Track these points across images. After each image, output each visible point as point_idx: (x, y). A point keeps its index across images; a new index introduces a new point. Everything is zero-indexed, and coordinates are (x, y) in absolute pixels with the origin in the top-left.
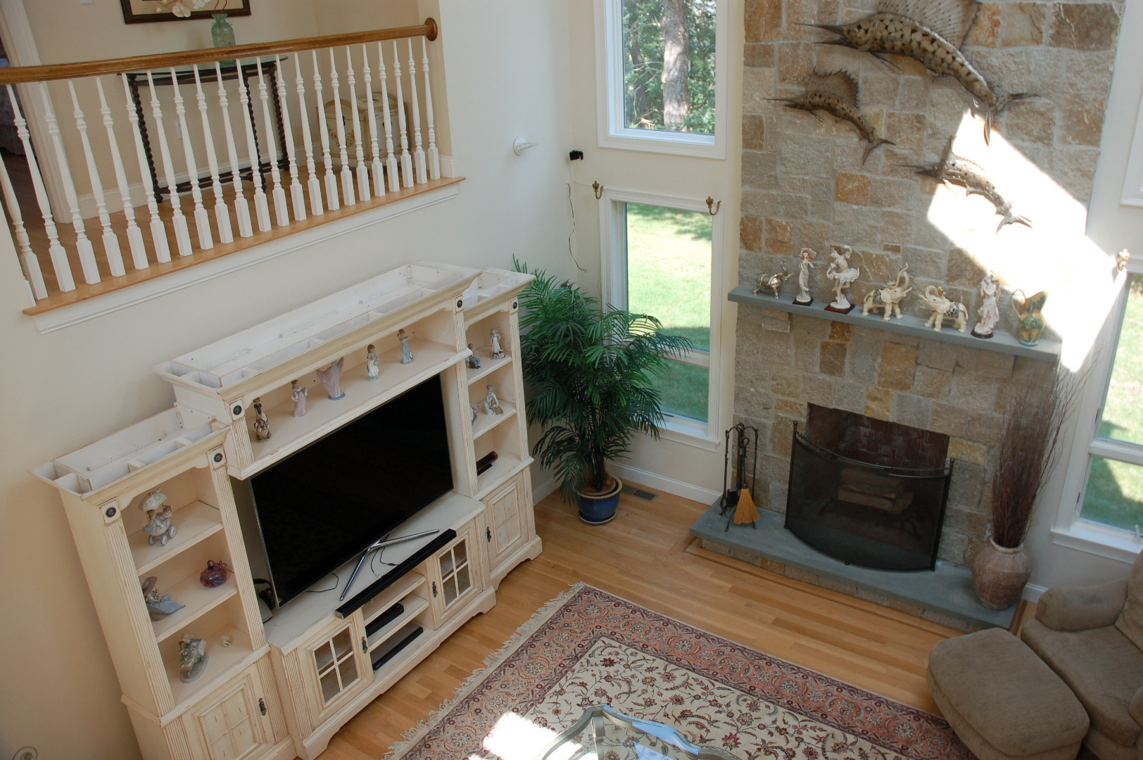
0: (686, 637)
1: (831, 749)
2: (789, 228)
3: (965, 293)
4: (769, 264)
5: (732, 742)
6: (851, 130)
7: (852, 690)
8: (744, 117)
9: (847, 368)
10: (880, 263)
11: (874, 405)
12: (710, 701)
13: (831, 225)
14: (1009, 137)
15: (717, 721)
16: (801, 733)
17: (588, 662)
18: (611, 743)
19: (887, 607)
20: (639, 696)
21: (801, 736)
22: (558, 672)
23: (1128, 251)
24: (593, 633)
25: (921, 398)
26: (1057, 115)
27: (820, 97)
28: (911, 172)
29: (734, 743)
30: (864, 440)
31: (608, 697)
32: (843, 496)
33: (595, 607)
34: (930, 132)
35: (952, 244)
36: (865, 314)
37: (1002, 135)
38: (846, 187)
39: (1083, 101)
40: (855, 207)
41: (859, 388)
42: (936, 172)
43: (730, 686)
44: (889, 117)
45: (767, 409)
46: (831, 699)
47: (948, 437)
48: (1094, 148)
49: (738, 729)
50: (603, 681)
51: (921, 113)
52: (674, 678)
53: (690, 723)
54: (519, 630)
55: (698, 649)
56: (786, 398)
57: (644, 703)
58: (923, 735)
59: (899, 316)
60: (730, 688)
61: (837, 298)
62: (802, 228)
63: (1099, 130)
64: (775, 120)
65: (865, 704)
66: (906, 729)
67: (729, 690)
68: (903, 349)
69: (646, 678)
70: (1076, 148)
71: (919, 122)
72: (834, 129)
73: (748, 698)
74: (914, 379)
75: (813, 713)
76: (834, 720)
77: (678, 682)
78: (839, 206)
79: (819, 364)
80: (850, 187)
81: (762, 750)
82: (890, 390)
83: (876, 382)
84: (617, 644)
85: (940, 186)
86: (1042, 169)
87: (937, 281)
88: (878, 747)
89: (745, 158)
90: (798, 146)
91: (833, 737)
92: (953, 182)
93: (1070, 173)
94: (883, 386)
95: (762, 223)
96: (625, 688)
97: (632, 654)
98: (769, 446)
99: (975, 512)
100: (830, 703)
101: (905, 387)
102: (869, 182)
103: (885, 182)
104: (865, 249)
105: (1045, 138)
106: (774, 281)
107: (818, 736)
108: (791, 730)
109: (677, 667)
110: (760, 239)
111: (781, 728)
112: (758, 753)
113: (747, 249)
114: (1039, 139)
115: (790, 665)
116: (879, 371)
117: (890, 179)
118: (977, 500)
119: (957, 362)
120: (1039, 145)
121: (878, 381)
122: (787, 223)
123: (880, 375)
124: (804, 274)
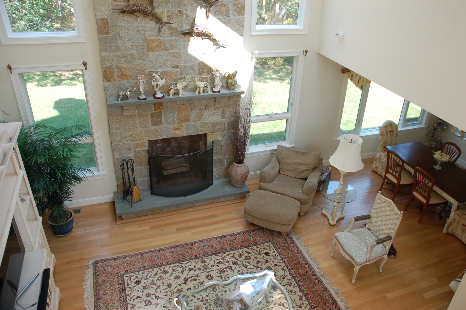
0: (155, 254)
1: (239, 258)
2: (128, 68)
3: (206, 78)
4: (120, 86)
5: (210, 277)
6: (151, 20)
7: (225, 236)
8: (97, 20)
9: (163, 121)
10: (171, 74)
11: (176, 132)
12: (188, 270)
13: (147, 63)
14: (215, 15)
15: (198, 274)
16: (225, 259)
17: (130, 288)
18: (173, 309)
19: (206, 205)
20: (163, 285)
21: (226, 260)
22: (123, 300)
23: (257, 51)
24: (119, 276)
25: (195, 123)
26: (231, 6)
27: (137, 6)
28: (179, 34)
29: (211, 277)
30: (160, 149)
31: (153, 294)
32: (165, 173)
33: (107, 266)
34: (185, 17)
35: (199, 60)
36: (171, 96)
37: (212, 15)
38: (152, 45)
40: (157, 53)
41: (170, 127)
42: (190, 33)
43: (188, 260)
44: (168, 13)
45: (130, 150)
46: (222, 243)
47: (207, 134)
48: (243, 16)
49: (207, 272)
50: (144, 290)
51: (181, 10)
52: (167, 271)
53: (191, 281)
54: (85, 297)
55: (164, 256)
56: (138, 142)
57: (168, 287)
58: (256, 236)
60: (189, 261)
61: (157, 93)
62: (134, 67)
63: (244, 10)
64: (114, 20)
65: (232, 238)
66: (251, 237)
67: (189, 262)
68: (185, 106)
69: (158, 278)
70: (238, 17)
71: (180, 13)
72: (143, 20)
73: (198, 260)
74: (191, 116)
75: (222, 251)
76: (230, 249)
77: (170, 271)
78: (149, 54)
79: (151, 123)
80: (154, 44)
81: (221, 273)
82: (182, 124)
83: (176, 122)
84: (133, 274)
85: (191, 38)
86: (227, 26)
87: (195, 76)
88: (249, 248)
89: (100, 40)
90: (127, 30)
91: (235, 254)
92: (197, 36)
93: (237, 26)
94: (179, 123)
95: (114, 68)
96: (155, 287)
97: (143, 274)
98: (134, 165)
99: (221, 157)
100: (223, 244)
101: (188, 120)
102: (162, 41)
103: (169, 40)
104: (164, 70)
105: (227, 15)
106: (128, 93)
107: (231, 257)
108: (222, 261)
109: (164, 267)
110: (114, 76)
111: (218, 262)
112: (221, 275)
113: (107, 82)
114: (225, 15)
115: (199, 241)
116: (177, 117)
117: (171, 38)
118: (220, 153)
119: (206, 105)
120: (225, 17)
121: (177, 122)
122: (126, 66)
123: (177, 119)
124: (142, 86)
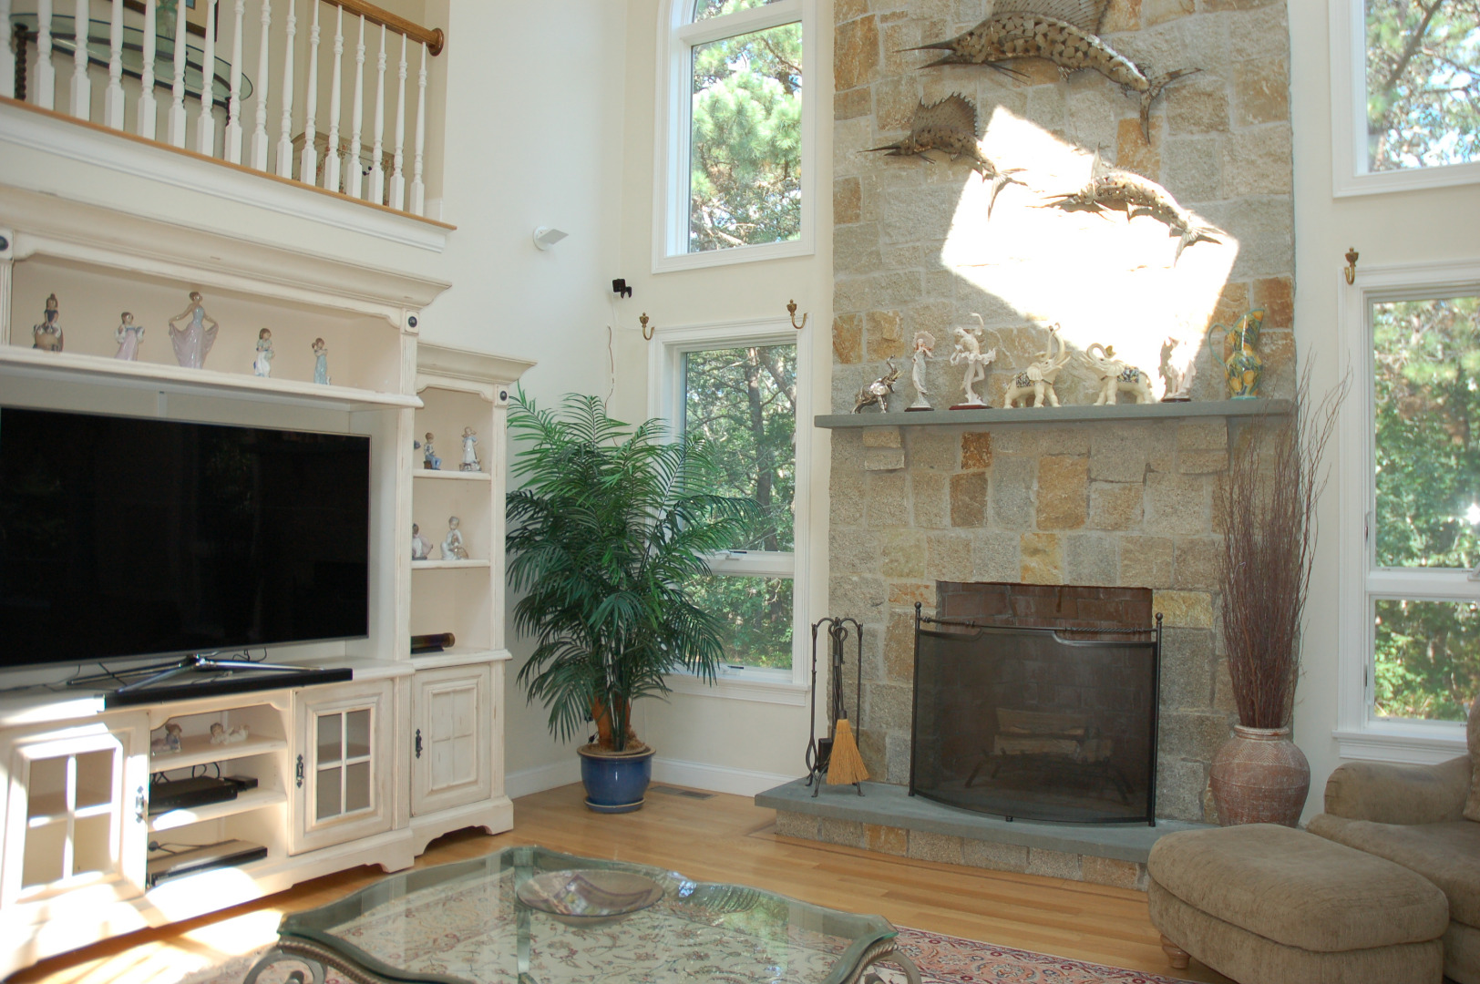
2: (897, 319)
7: (1020, 954)
8: (835, 184)
9: (990, 511)
10: (1023, 340)
11: (1033, 562)
13: (954, 302)
14: (1173, 132)
25: (1102, 534)
26: (1229, 92)
27: (929, 131)
32: (1001, 745)
36: (1008, 406)
39: (1258, 67)
41: (1012, 539)
45: (877, 605)
46: (981, 962)
47: (1151, 591)
48: (1283, 122)
56: (904, 581)
59: (1054, 400)
61: (967, 396)
62: (916, 316)
63: (1286, 100)
64: (874, 179)
68: (1068, 461)
69: (647, 935)
70: (1260, 127)
72: (950, 173)
74: (1088, 506)
79: (949, 513)
82: (1056, 532)
83: (1034, 523)
89: (838, 238)
90: (905, 205)
92: (1109, 204)
93: (1259, 162)
94: (1045, 529)
95: (861, 321)
98: (882, 668)
99: (1208, 714)
101: (1077, 522)
105: (1219, 125)
106: (878, 388)
110: (859, 345)
113: (842, 363)
114: (1212, 127)
116: (1037, 503)
118: (1207, 692)
119: (1148, 465)
120: (1214, 135)
121: (1037, 522)
122: (896, 314)
123: (1039, 511)
124: (919, 366)
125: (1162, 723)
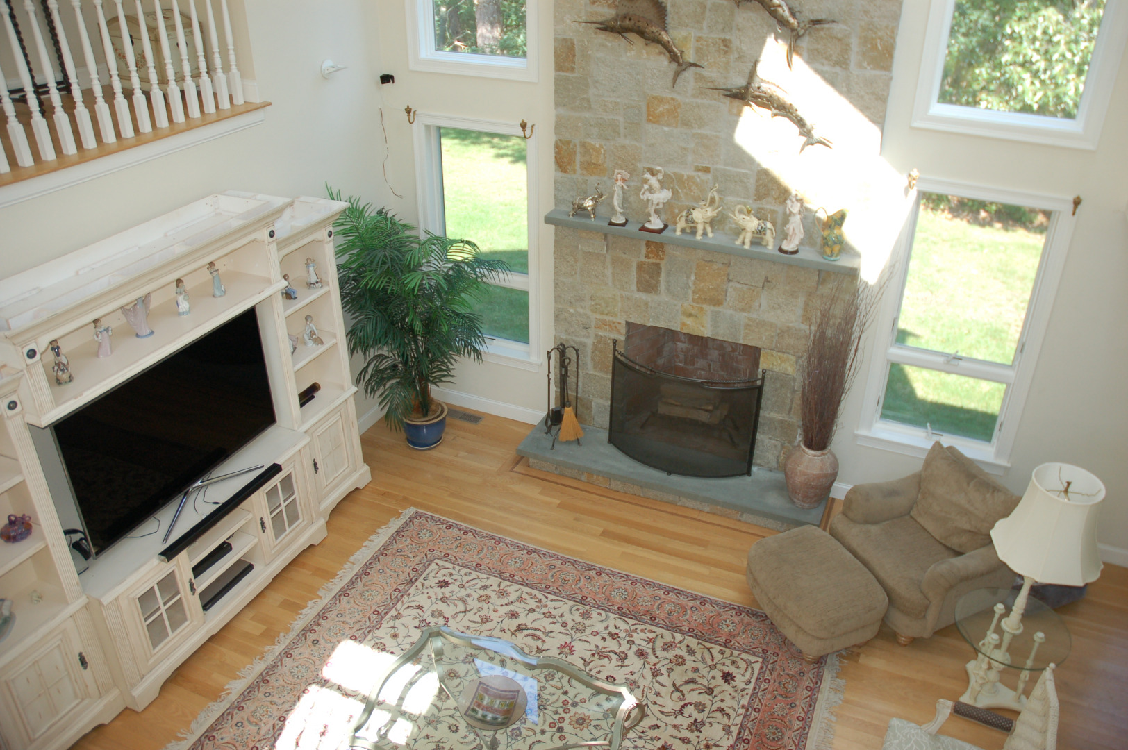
0: (518, 554)
1: (661, 649)
2: (602, 150)
3: (773, 212)
4: (584, 186)
5: (567, 650)
6: (660, 53)
7: (678, 592)
8: (556, 40)
9: (662, 286)
10: (690, 184)
11: (689, 321)
12: (544, 614)
13: (643, 147)
14: (810, 61)
15: (552, 632)
16: (632, 636)
17: (423, 585)
18: (451, 661)
19: (707, 513)
20: (476, 614)
21: (632, 639)
22: (393, 597)
23: (918, 171)
24: (426, 557)
25: (733, 312)
26: (854, 42)
27: (630, 19)
28: (719, 94)
29: (569, 651)
30: (682, 356)
31: (445, 617)
32: (662, 410)
33: (427, 531)
34: (736, 56)
35: (759, 165)
36: (678, 233)
37: (803, 59)
38: (657, 110)
39: (877, 28)
40: (666, 129)
41: (675, 305)
42: (743, 95)
43: (563, 597)
44: (697, 41)
45: (587, 328)
46: (660, 602)
47: (760, 349)
48: (887, 73)
49: (572, 637)
50: (439, 602)
51: (727, 37)
52: (508, 594)
53: (526, 636)
54: (352, 559)
55: (530, 565)
56: (605, 317)
57: (480, 621)
58: (744, 628)
59: (710, 235)
60: (562, 599)
61: (650, 218)
62: (616, 150)
63: (891, 56)
64: (586, 43)
65: (691, 604)
66: (730, 624)
67: (562, 601)
68: (715, 267)
69: (481, 596)
70: (870, 72)
71: (726, 46)
72: (644, 52)
73: (580, 607)
74: (726, 295)
75: (643, 617)
76: (662, 622)
77: (513, 597)
78: (651, 128)
79: (635, 283)
80: (661, 109)
81: (596, 655)
82: (704, 306)
83: (690, 299)
84: (451, 566)
85: (746, 109)
86: (841, 93)
87: (746, 200)
88: (704, 643)
89: (558, 81)
90: (609, 69)
91: (662, 637)
92: (758, 105)
93: (866, 97)
94: (698, 303)
95: (575, 146)
96: (461, 607)
97: (466, 574)
98: (590, 365)
99: (786, 419)
100: (658, 606)
101: (718, 303)
102: (679, 104)
103: (694, 105)
104: (676, 170)
105: (843, 63)
106: (588, 203)
107: (648, 638)
108: (622, 635)
109: (511, 583)
110: (574, 162)
111: (613, 633)
112: (592, 659)
113: (562, 171)
114: (837, 63)
115: (619, 573)
116: (693, 288)
117: (699, 101)
118: (788, 408)
119: (766, 278)
120: (838, 69)
121: (693, 299)
122: (600, 145)
123: (694, 292)
124: (618, 195)
125: (760, 420)
